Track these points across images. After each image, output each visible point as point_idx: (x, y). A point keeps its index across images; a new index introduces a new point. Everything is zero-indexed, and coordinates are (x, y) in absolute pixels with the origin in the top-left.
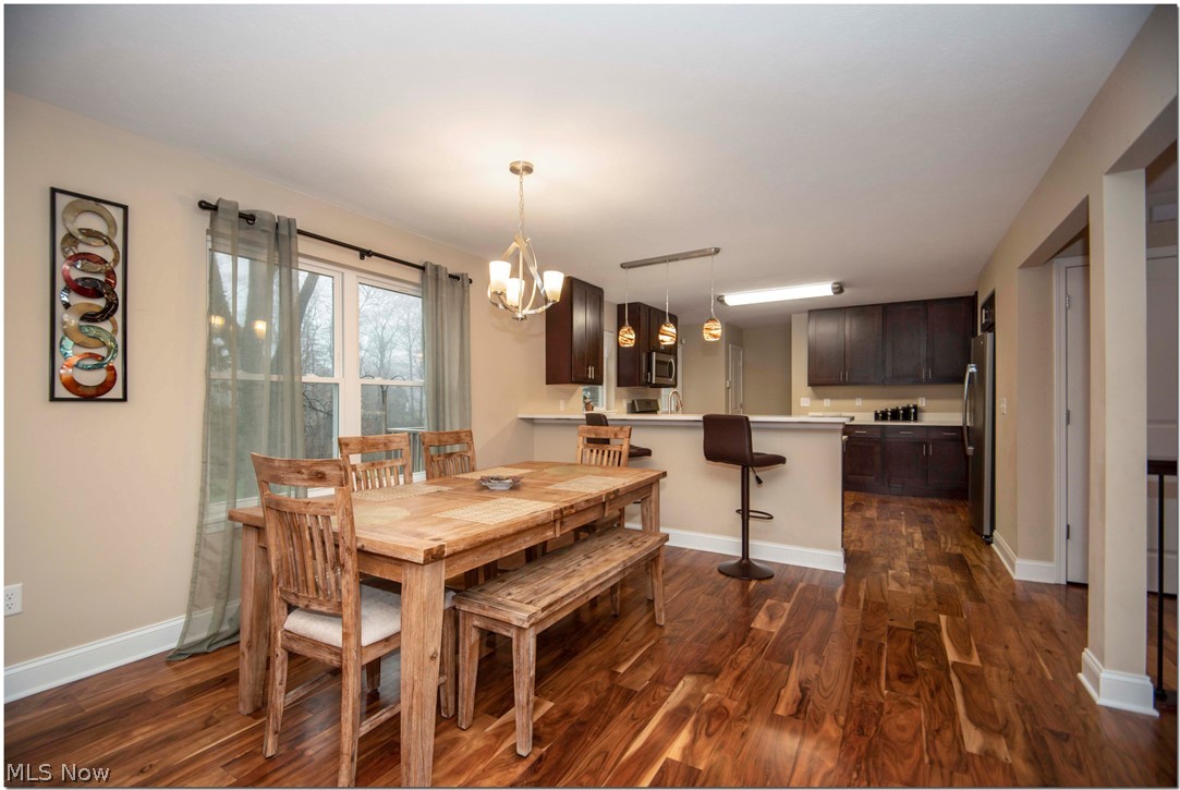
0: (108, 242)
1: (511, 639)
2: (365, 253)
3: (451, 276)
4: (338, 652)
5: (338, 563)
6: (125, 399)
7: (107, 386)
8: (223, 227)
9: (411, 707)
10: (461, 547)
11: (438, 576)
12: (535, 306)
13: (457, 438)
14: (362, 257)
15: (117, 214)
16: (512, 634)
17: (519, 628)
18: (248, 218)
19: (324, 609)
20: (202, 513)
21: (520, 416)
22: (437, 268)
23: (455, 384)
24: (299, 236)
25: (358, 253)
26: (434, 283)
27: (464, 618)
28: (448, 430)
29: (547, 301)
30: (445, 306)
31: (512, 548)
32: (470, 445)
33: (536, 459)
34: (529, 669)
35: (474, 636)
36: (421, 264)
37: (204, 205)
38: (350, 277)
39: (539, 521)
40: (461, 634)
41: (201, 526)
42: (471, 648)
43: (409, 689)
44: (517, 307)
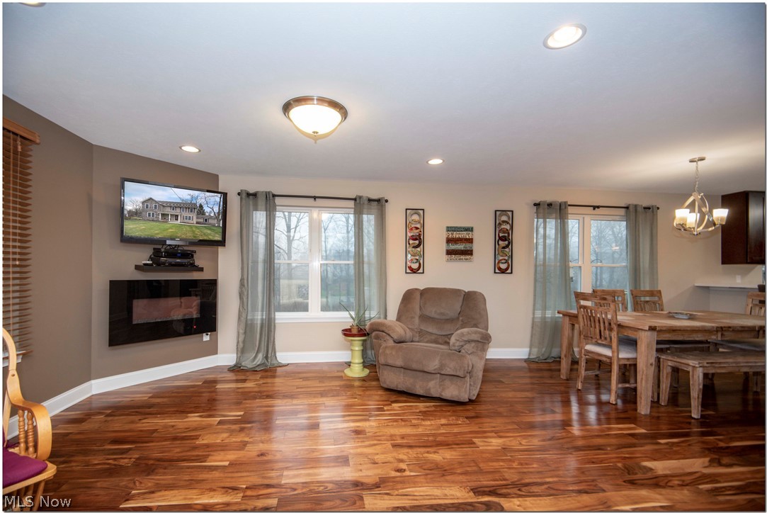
0: (508, 223)
1: (689, 372)
2: (595, 207)
3: (645, 208)
4: (610, 358)
5: (611, 330)
6: (511, 273)
7: (507, 269)
8: (541, 210)
9: (642, 379)
10: (664, 329)
11: (654, 337)
12: (707, 227)
13: (652, 293)
14: (594, 209)
15: (510, 214)
16: (690, 369)
17: (694, 367)
18: (550, 205)
19: (603, 343)
20: (534, 314)
21: (696, 285)
22: (636, 206)
23: (647, 265)
24: (569, 207)
25: (592, 208)
26: (634, 214)
27: (663, 362)
28: (642, 289)
29: (715, 224)
30: (640, 225)
31: (689, 337)
32: (660, 297)
33: (711, 310)
34: (699, 385)
35: (669, 370)
36: (626, 206)
37: (535, 205)
38: (587, 218)
39: (706, 329)
40: (661, 368)
41: (533, 318)
42: (667, 374)
43: (641, 373)
44: (694, 228)
